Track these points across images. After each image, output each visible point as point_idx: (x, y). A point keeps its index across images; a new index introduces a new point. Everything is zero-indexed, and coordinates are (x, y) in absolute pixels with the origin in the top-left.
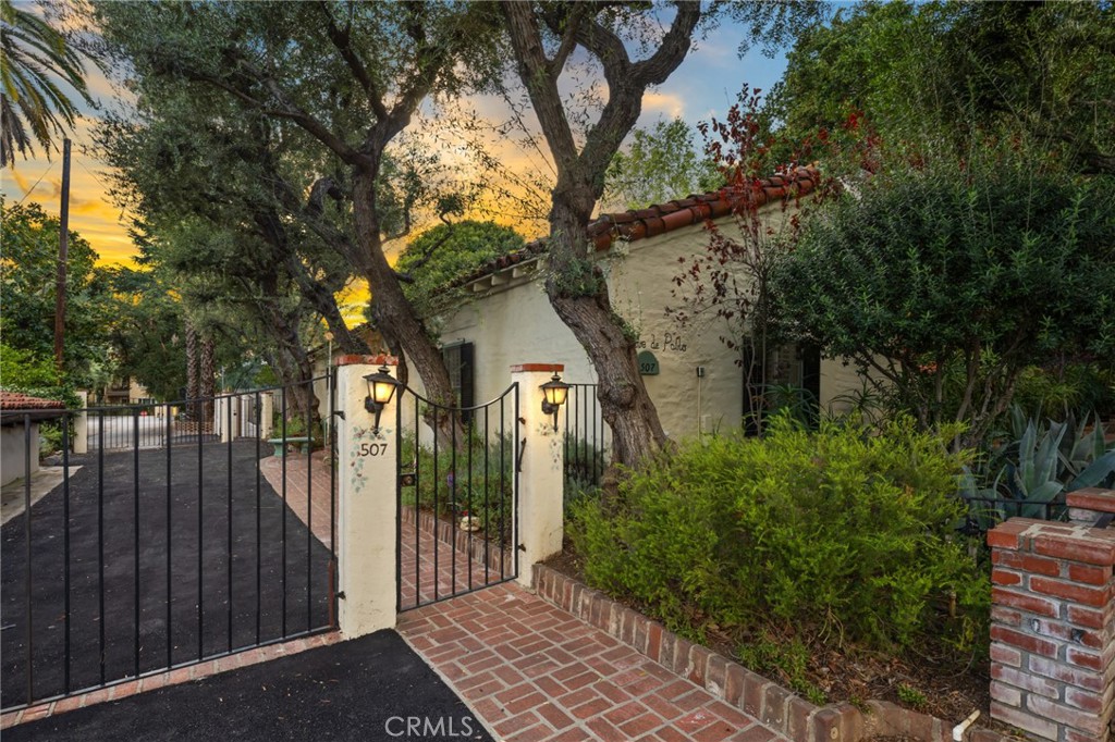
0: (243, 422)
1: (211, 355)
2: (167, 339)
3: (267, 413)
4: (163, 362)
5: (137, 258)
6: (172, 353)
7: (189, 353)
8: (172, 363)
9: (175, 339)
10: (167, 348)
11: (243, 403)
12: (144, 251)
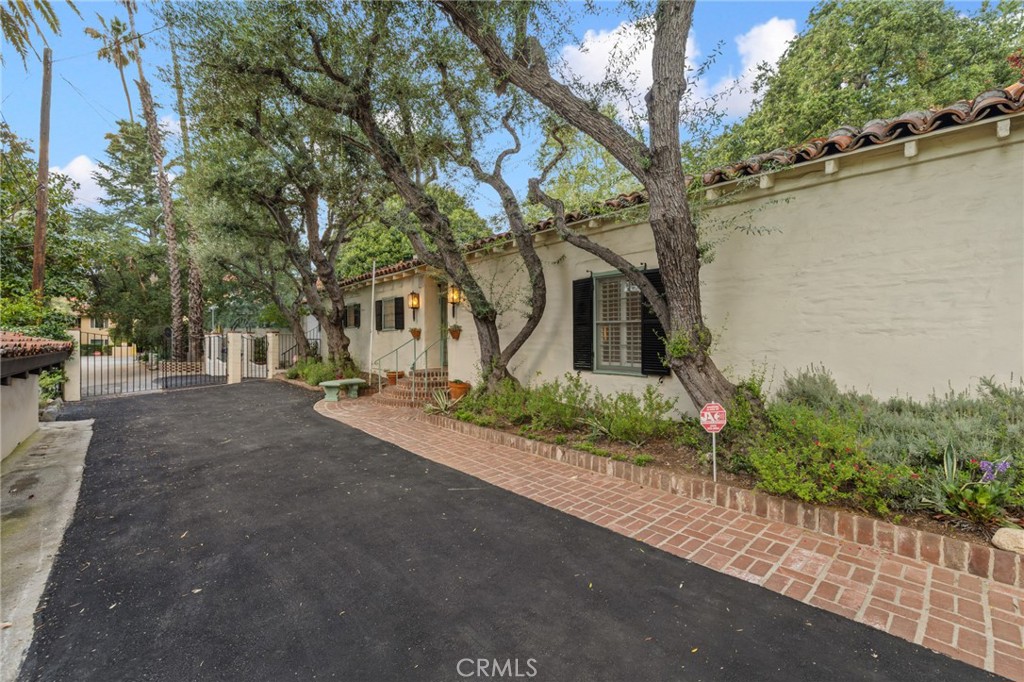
0: (245, 362)
1: (200, 294)
2: (145, 279)
3: (273, 352)
4: (142, 301)
5: (102, 201)
6: (153, 293)
7: (173, 292)
8: (154, 302)
9: (153, 279)
10: (147, 287)
11: (245, 343)
12: (111, 192)
